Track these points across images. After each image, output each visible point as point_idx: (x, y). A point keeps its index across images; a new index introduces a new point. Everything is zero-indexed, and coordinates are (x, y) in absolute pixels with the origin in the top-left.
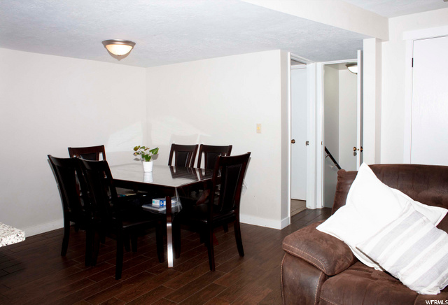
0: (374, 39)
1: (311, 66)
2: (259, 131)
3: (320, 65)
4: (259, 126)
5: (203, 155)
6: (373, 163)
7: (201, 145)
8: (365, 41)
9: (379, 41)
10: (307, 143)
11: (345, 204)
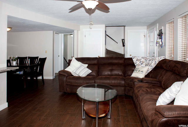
0: (76, 31)
1: (60, 34)
2: (46, 52)
3: (63, 34)
4: (46, 51)
5: (29, 59)
6: (76, 57)
7: (28, 57)
8: (74, 31)
9: (78, 31)
10: (59, 56)
11: (70, 65)
